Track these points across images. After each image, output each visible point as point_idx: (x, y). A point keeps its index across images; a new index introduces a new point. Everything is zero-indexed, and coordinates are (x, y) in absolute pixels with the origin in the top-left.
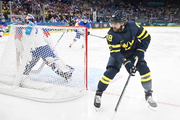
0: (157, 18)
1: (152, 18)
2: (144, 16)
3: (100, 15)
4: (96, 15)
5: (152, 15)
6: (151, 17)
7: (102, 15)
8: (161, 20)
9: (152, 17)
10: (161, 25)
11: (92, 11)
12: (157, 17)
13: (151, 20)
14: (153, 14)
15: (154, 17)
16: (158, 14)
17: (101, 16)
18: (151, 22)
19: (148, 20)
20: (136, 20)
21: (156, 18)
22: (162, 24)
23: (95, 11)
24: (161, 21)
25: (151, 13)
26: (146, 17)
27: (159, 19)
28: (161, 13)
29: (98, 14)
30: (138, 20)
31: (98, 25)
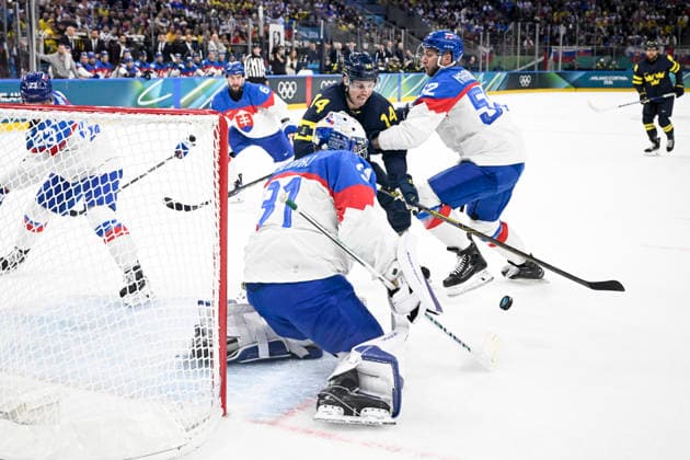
0: (590, 48)
1: (561, 49)
2: (523, 39)
3: (303, 39)
5: (562, 30)
6: (558, 44)
7: (313, 35)
8: (609, 57)
9: (564, 44)
10: (606, 83)
11: (265, 19)
12: (588, 44)
13: (556, 60)
14: (568, 29)
15: (570, 39)
16: (592, 29)
17: (307, 44)
18: (556, 68)
19: (542, 59)
20: (484, 58)
21: (583, 48)
22: (616, 78)
23: (281, 19)
24: (609, 63)
25: (558, 23)
26: (534, 42)
27: (601, 53)
28: (610, 22)
29: (295, 31)
30: (490, 58)
31: (293, 86)
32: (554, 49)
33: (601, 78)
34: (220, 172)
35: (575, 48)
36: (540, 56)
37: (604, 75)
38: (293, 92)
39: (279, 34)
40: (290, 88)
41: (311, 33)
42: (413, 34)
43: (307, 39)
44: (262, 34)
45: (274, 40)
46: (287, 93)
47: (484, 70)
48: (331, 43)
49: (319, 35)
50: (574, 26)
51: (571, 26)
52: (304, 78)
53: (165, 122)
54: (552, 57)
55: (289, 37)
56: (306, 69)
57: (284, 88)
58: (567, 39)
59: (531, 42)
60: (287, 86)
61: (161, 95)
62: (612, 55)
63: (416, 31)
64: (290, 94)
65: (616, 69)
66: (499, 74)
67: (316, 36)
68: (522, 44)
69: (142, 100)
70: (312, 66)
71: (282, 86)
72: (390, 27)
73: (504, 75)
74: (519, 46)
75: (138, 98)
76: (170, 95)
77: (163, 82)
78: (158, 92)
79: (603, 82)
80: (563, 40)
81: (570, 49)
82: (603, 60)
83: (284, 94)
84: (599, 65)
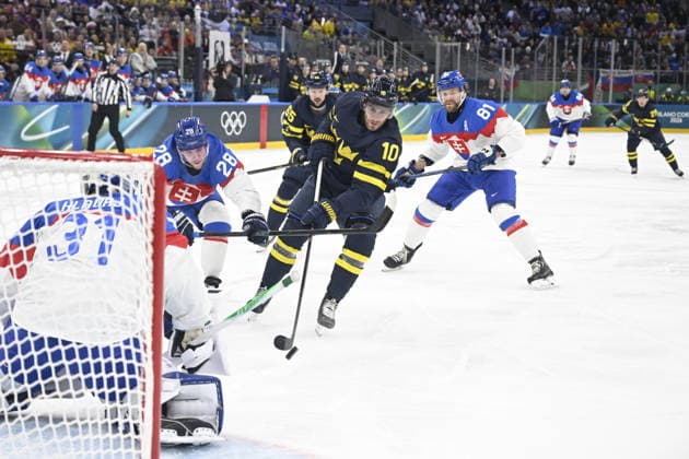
0: (652, 73)
1: (613, 73)
3: (256, 52)
5: (614, 46)
6: (607, 66)
7: (269, 46)
8: (677, 86)
9: (615, 67)
10: (673, 120)
11: (203, 23)
12: (649, 67)
13: (605, 88)
14: (622, 46)
15: (625, 59)
16: (655, 47)
17: (261, 58)
18: (605, 99)
19: (586, 86)
20: (507, 83)
21: (642, 73)
22: (686, 115)
23: (225, 23)
24: (678, 94)
25: (610, 38)
26: (576, 63)
27: (666, 80)
28: (678, 37)
29: (246, 41)
30: (515, 85)
31: (242, 117)
32: (603, 73)
33: (665, 114)
34: (153, 244)
35: (632, 72)
36: (583, 83)
37: (670, 111)
38: (241, 127)
39: (223, 44)
40: (238, 120)
41: (267, 44)
42: (409, 48)
43: (261, 52)
44: (199, 44)
45: (216, 53)
46: (233, 127)
47: (506, 100)
48: (296, 59)
49: (279, 46)
50: (630, 43)
51: (626, 42)
52: (259, 107)
53: (62, 171)
54: (600, 81)
55: (236, 52)
56: (260, 94)
57: (229, 120)
58: (619, 58)
59: (573, 64)
60: (234, 118)
61: (54, 127)
62: (681, 82)
63: (412, 44)
64: (237, 128)
65: (687, 103)
66: (527, 106)
67: (274, 47)
68: (559, 65)
69: (27, 133)
70: (268, 90)
71: (226, 118)
72: (377, 38)
73: (535, 107)
74: (555, 68)
75: (20, 131)
76: (67, 127)
77: (58, 109)
78: (50, 122)
79: (669, 119)
80: (616, 60)
81: (625, 74)
82: (669, 90)
83: (229, 128)
84: (664, 96)
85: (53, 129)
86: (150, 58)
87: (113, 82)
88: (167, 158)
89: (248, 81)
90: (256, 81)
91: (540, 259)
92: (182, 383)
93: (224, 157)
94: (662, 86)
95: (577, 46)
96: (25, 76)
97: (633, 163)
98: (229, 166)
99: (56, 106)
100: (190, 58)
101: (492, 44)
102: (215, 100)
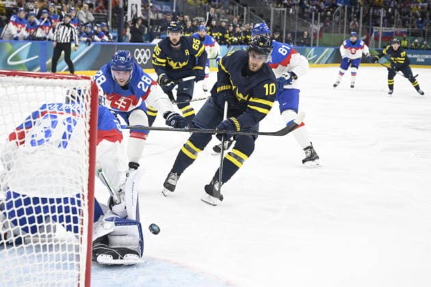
0: (406, 30)
1: (381, 30)
2: (350, 20)
3: (157, 12)
4: (140, 8)
5: (382, 13)
6: (378, 25)
7: (166, 8)
8: (421, 39)
9: (383, 26)
10: (418, 60)
12: (404, 26)
13: (376, 39)
14: (387, 13)
15: (389, 21)
16: (408, 13)
17: (160, 16)
18: (376, 46)
19: (365, 37)
20: (315, 35)
21: (400, 30)
22: (427, 57)
24: (422, 43)
25: (380, 7)
26: (359, 22)
27: (415, 35)
28: (423, 7)
29: (151, 4)
30: (320, 35)
31: (148, 53)
32: (375, 29)
33: (414, 56)
34: (90, 132)
35: (393, 29)
36: (363, 35)
37: (417, 54)
38: (147, 58)
39: (136, 6)
40: (145, 54)
41: (164, 7)
42: (254, 11)
43: (161, 12)
44: (121, 6)
45: (132, 12)
46: (142, 59)
48: (183, 16)
49: (172, 8)
50: (393, 11)
51: (390, 10)
53: (33, 85)
54: (373, 34)
55: (145, 12)
56: (160, 38)
57: (140, 54)
58: (386, 20)
59: (357, 23)
60: (143, 53)
62: (424, 37)
63: (256, 9)
64: (145, 60)
65: (428, 49)
66: (328, 49)
67: (169, 9)
68: (348, 24)
69: (11, 60)
70: (164, 36)
71: (137, 53)
72: (234, 4)
73: (332, 50)
74: (345, 25)
75: (7, 60)
76: (37, 57)
77: (32, 45)
78: (26, 53)
79: (416, 59)
80: (383, 22)
81: (389, 30)
82: (416, 41)
83: (140, 60)
84: (413, 44)
85: (28, 58)
86: (90, 14)
87: (67, 28)
88: (103, 79)
89: (152, 30)
90: (157, 30)
91: (311, 148)
92: (116, 224)
93: (143, 79)
94: (412, 38)
95: (359, 12)
96: (11, 24)
97: (391, 87)
98: (146, 84)
99: (30, 43)
100: (116, 15)
101: (306, 10)
102: (131, 41)
